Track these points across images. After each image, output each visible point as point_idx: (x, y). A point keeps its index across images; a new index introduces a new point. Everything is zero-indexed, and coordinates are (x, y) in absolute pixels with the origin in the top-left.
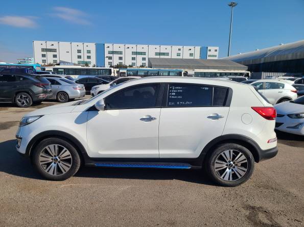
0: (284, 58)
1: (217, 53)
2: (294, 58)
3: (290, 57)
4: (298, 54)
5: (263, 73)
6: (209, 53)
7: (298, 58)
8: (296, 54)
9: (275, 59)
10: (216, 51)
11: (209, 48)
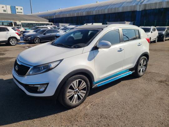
0: (65, 16)
1: (22, 11)
2: (70, 16)
3: (68, 16)
4: (72, 14)
5: (60, 24)
6: (17, 11)
7: (72, 16)
8: (70, 14)
9: (61, 16)
10: (21, 9)
11: (16, 7)
